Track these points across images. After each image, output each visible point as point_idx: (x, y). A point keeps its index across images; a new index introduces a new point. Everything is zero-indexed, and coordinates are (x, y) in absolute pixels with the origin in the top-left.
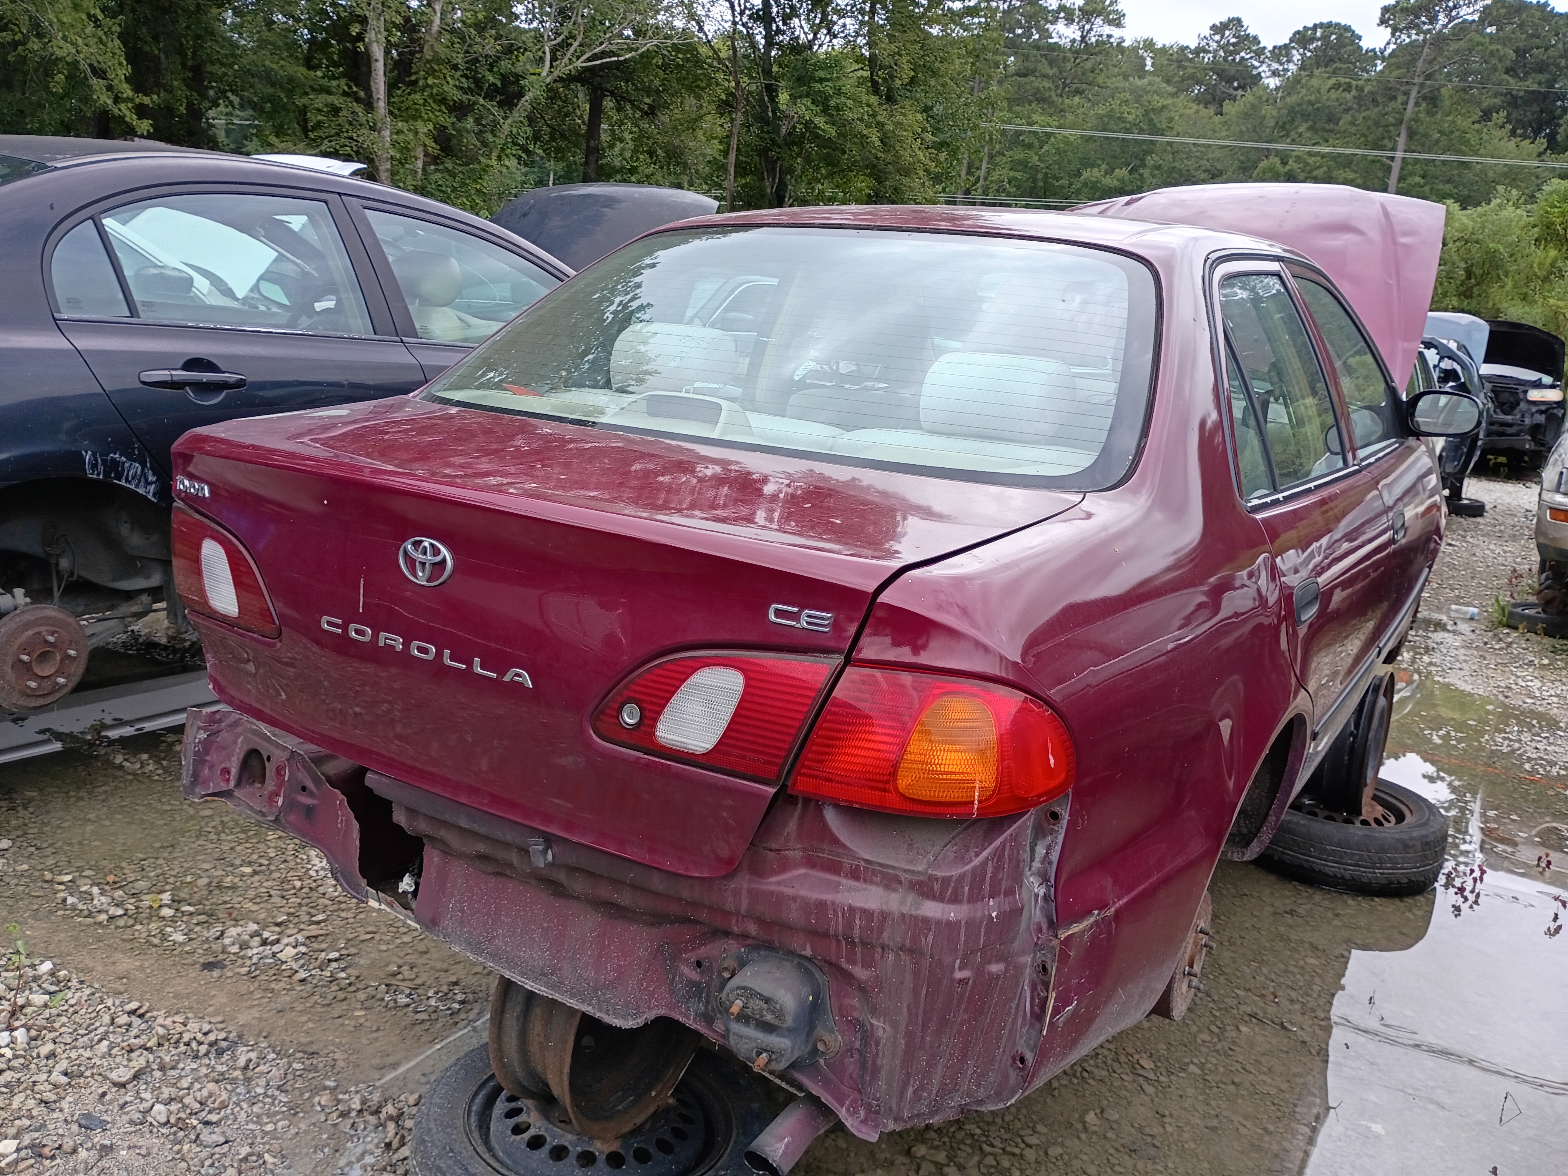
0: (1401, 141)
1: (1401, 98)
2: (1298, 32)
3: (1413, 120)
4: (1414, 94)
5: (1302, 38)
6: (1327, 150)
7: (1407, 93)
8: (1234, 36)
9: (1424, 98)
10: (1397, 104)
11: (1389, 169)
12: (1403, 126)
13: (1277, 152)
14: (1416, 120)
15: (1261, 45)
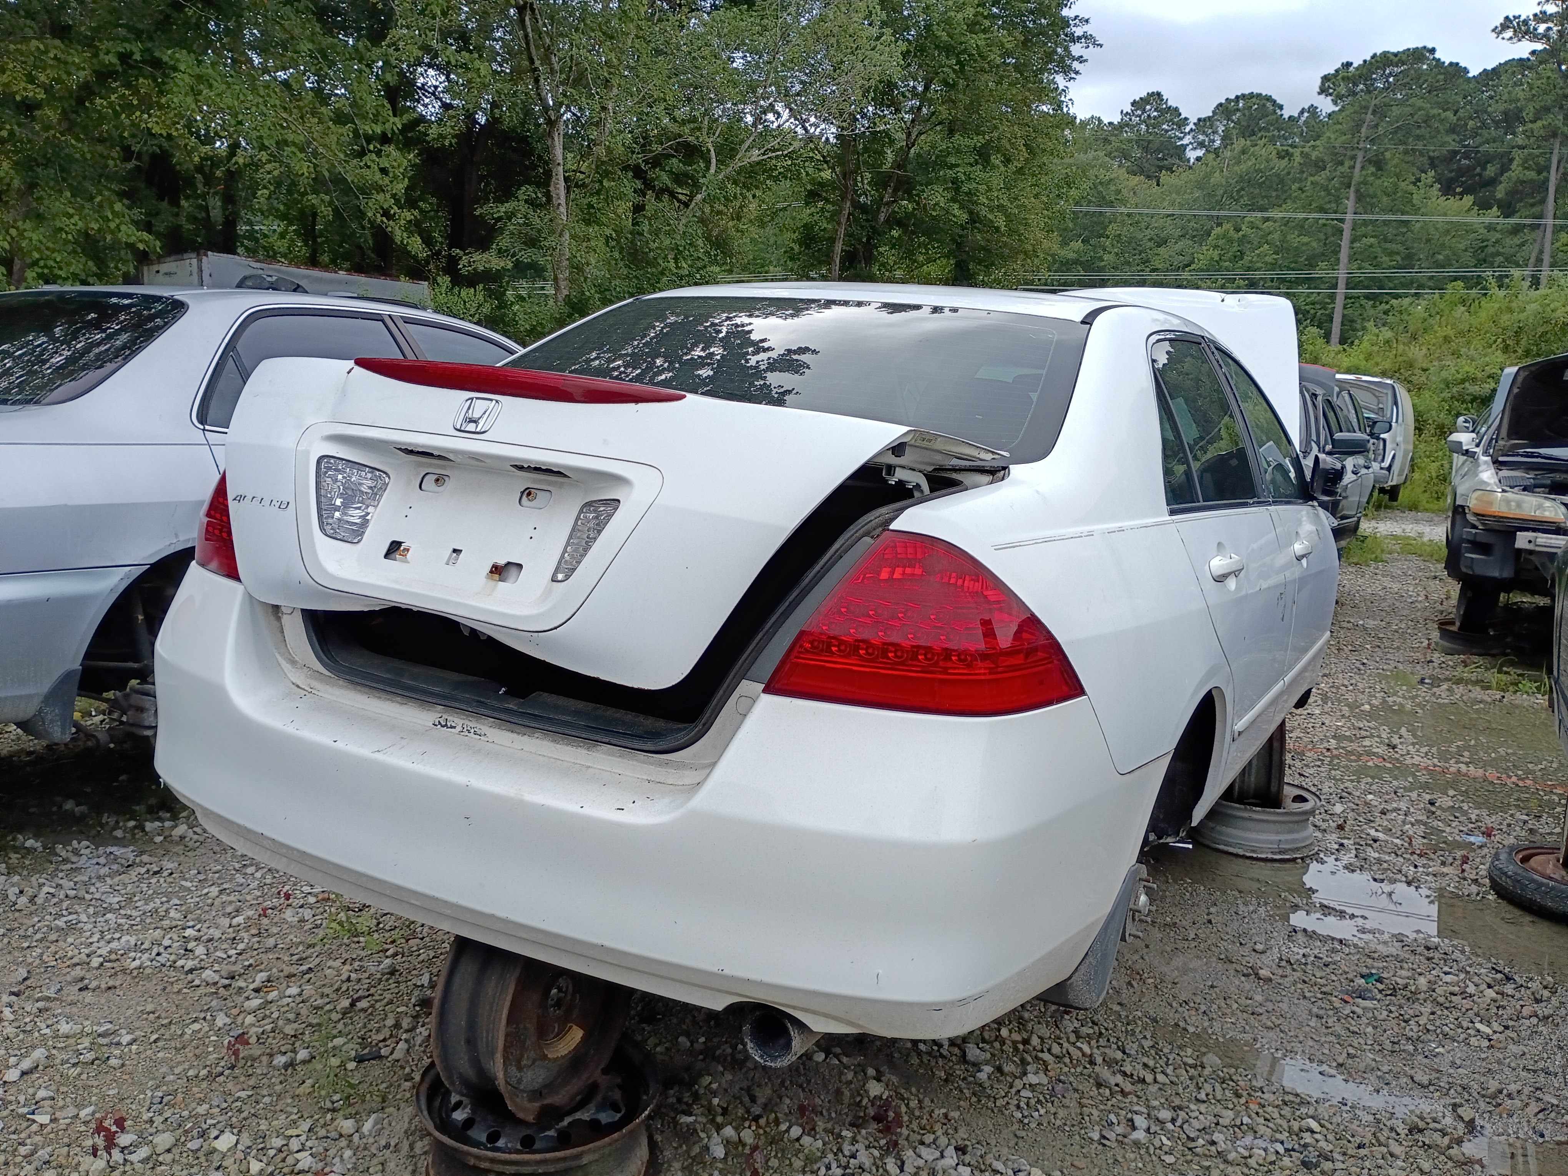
0: (1350, 204)
1: (1347, 164)
2: (1221, 105)
3: (1362, 183)
4: (1360, 159)
5: (1225, 109)
6: (1281, 215)
7: (1353, 158)
8: (1156, 110)
9: (1370, 161)
10: (1345, 169)
11: (1341, 231)
12: (1352, 189)
13: (1228, 218)
14: (1365, 183)
15: (1183, 116)
